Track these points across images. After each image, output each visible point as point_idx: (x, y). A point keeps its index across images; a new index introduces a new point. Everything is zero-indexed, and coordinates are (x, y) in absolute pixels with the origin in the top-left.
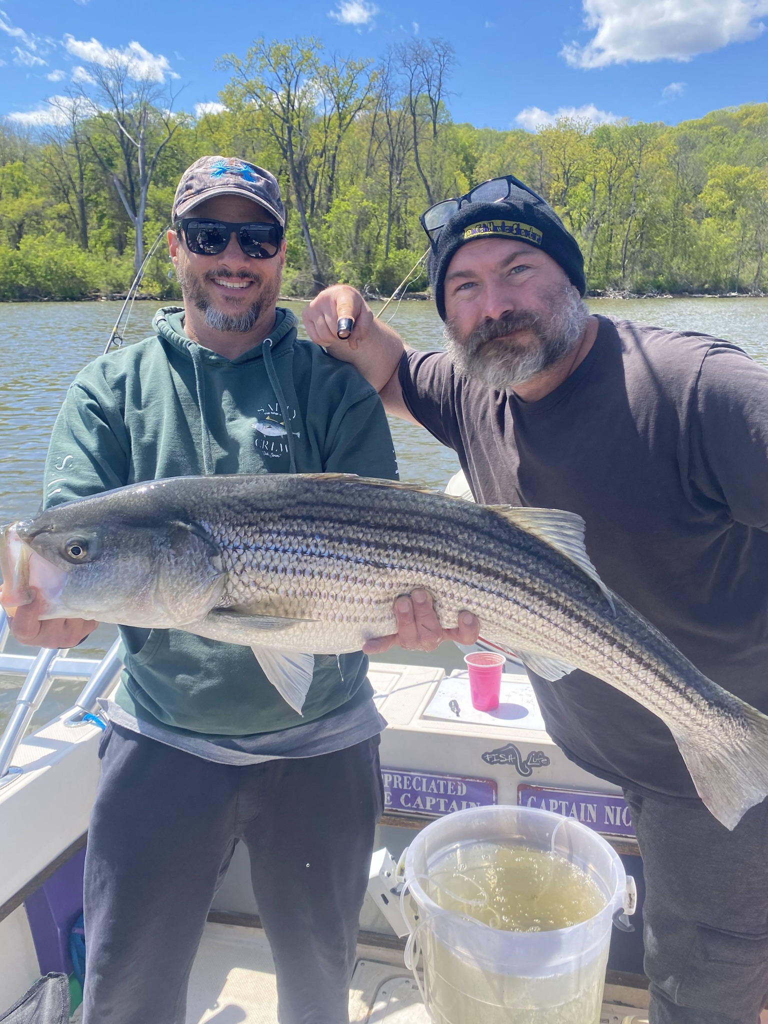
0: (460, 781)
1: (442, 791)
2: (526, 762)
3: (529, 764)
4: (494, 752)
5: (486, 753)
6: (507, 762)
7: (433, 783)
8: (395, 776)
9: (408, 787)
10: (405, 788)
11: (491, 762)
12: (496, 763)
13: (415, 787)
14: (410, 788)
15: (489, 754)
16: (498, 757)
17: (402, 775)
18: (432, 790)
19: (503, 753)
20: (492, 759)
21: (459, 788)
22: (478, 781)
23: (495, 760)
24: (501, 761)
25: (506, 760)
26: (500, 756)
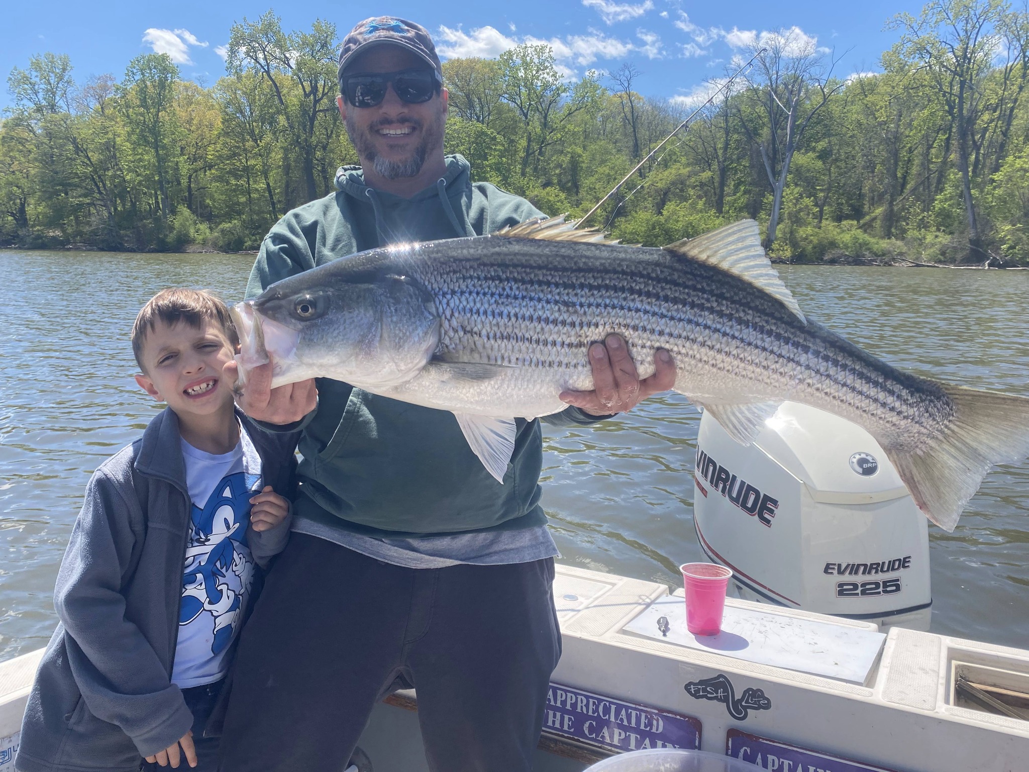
0: (656, 714)
1: (633, 724)
2: (740, 701)
3: (743, 703)
4: (701, 682)
5: (690, 684)
6: (716, 698)
7: (623, 712)
8: (579, 697)
9: (594, 713)
10: (590, 713)
11: (696, 695)
12: (702, 697)
13: (601, 714)
14: (596, 715)
15: (695, 684)
16: (704, 690)
17: (587, 697)
18: (622, 720)
19: (712, 685)
20: (697, 691)
21: (655, 722)
22: (678, 717)
23: (701, 694)
24: (709, 695)
25: (715, 695)
26: (708, 689)
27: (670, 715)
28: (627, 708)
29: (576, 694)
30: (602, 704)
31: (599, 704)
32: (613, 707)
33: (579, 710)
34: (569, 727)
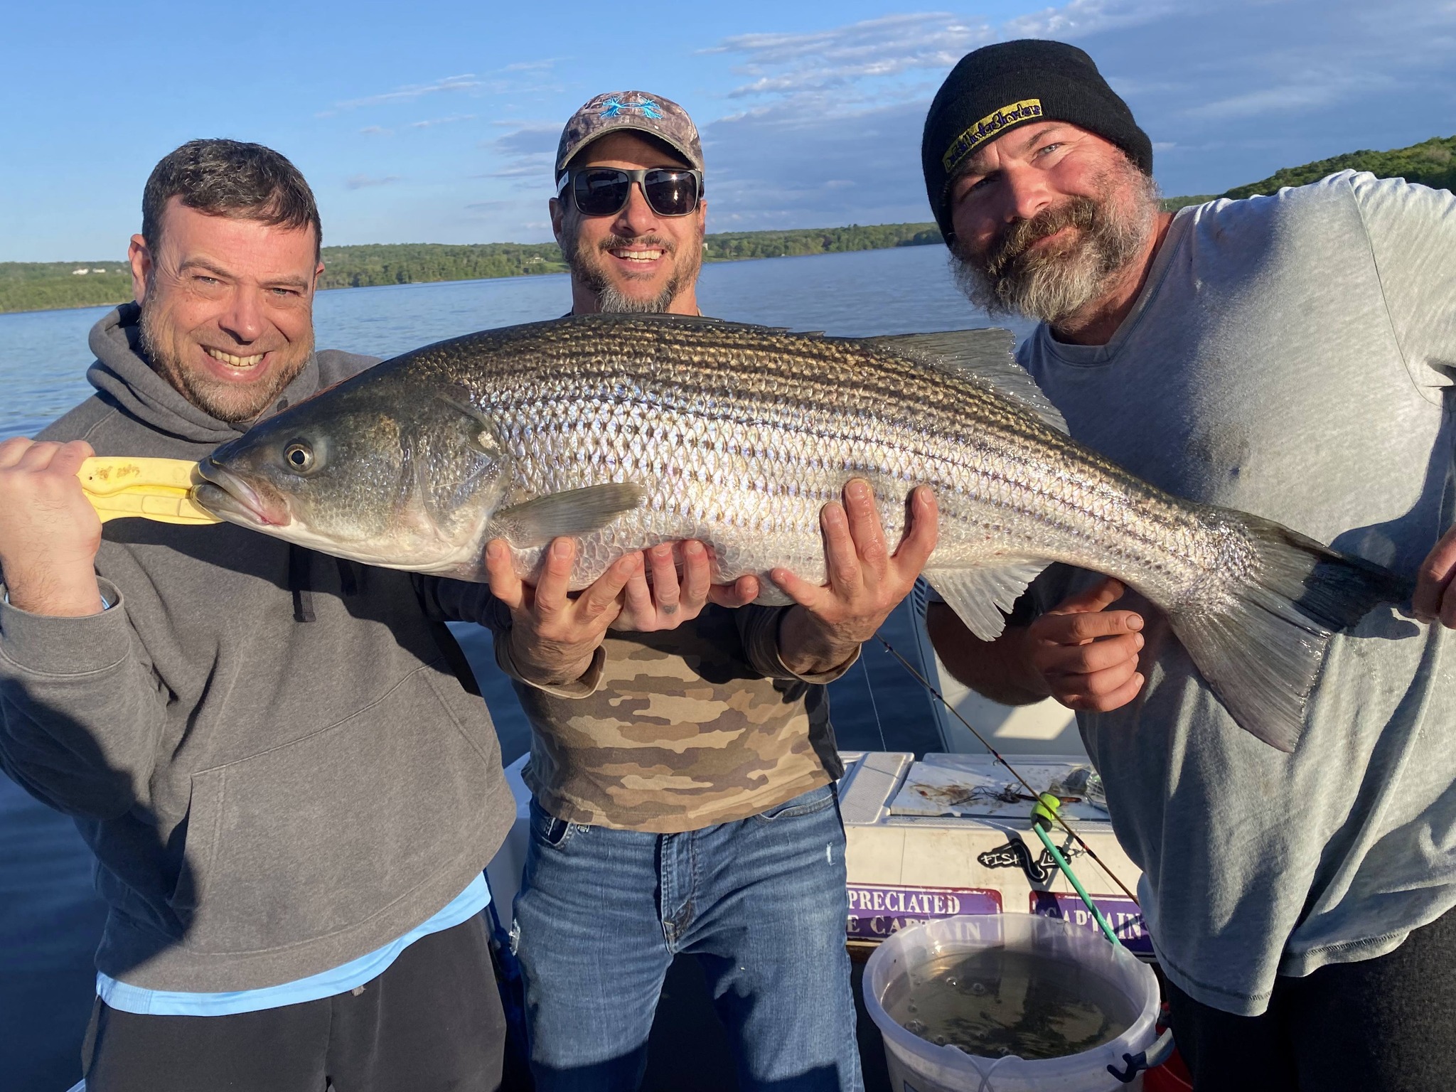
0: (950, 894)
1: (927, 910)
2: (1039, 862)
3: (1043, 864)
4: (995, 851)
5: (984, 854)
6: (1013, 864)
7: (914, 899)
8: (861, 893)
9: (880, 906)
10: (876, 908)
11: (991, 865)
12: (997, 866)
14: (883, 908)
15: (987, 854)
16: (999, 858)
17: (870, 891)
18: (913, 908)
19: (1006, 851)
20: (992, 861)
21: (950, 903)
22: (975, 892)
23: (996, 862)
24: (1005, 863)
25: (1011, 861)
26: (1003, 856)
27: (966, 892)
28: (917, 894)
29: (856, 890)
30: (889, 896)
31: (885, 895)
32: (901, 896)
33: (863, 907)
34: (854, 928)
